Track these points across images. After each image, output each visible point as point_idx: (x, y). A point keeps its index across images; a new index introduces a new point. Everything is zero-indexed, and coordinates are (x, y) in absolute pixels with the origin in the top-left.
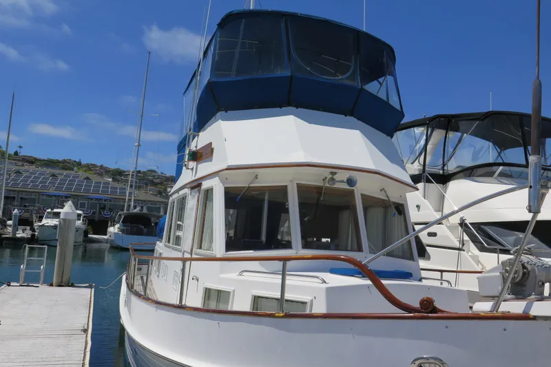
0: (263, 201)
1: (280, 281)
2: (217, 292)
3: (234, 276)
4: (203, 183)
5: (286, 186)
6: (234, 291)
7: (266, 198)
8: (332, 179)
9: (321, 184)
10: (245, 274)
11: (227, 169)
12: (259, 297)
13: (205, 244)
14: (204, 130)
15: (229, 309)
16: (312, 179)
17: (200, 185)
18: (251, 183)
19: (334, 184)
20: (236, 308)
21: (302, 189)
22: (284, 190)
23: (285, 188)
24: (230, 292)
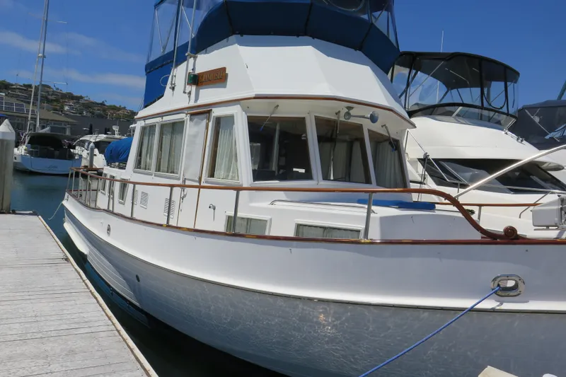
0: (275, 130)
2: (246, 221)
3: (266, 204)
4: (214, 110)
6: (271, 220)
7: (278, 128)
8: (348, 114)
9: (334, 117)
10: (277, 203)
11: (255, 98)
12: (301, 225)
14: (206, 53)
15: (267, 234)
16: (327, 111)
17: (209, 112)
19: (349, 119)
20: (273, 234)
21: (320, 122)
22: (301, 121)
23: (303, 119)
24: (266, 221)
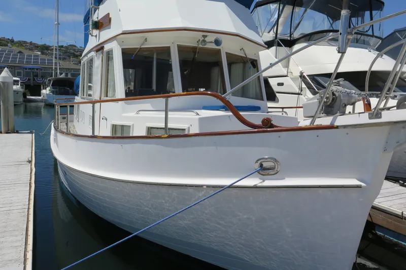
0: (153, 58)
1: (164, 116)
2: (121, 127)
3: (133, 114)
4: (105, 46)
5: (169, 47)
6: (133, 125)
7: (155, 57)
8: (204, 41)
9: (195, 45)
10: (140, 112)
11: (122, 34)
12: (152, 128)
13: (110, 94)
14: (103, 4)
15: (131, 135)
16: (189, 40)
17: (102, 48)
18: (142, 44)
19: (205, 45)
20: (135, 134)
21: (181, 49)
22: (166, 51)
23: (169, 48)
24: (130, 126)
